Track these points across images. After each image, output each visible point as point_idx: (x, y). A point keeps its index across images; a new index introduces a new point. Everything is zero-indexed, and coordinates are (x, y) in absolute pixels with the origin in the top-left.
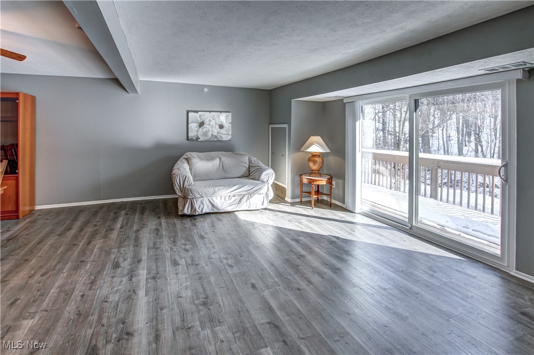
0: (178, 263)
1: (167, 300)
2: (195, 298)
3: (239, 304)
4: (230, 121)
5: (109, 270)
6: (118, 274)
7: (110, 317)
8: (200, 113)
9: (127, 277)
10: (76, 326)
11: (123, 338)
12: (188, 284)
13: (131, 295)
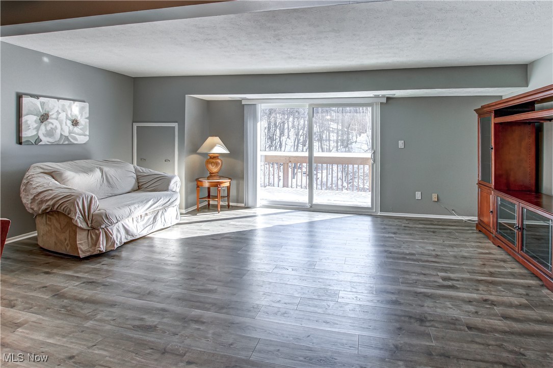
4: (87, 115)
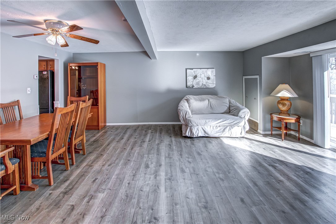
0: (184, 171)
1: (179, 198)
2: (198, 200)
3: (233, 214)
5: (143, 169)
6: (148, 172)
7: (144, 202)
8: (194, 70)
9: (153, 175)
10: (125, 204)
11: (152, 221)
12: (192, 188)
13: (156, 189)
